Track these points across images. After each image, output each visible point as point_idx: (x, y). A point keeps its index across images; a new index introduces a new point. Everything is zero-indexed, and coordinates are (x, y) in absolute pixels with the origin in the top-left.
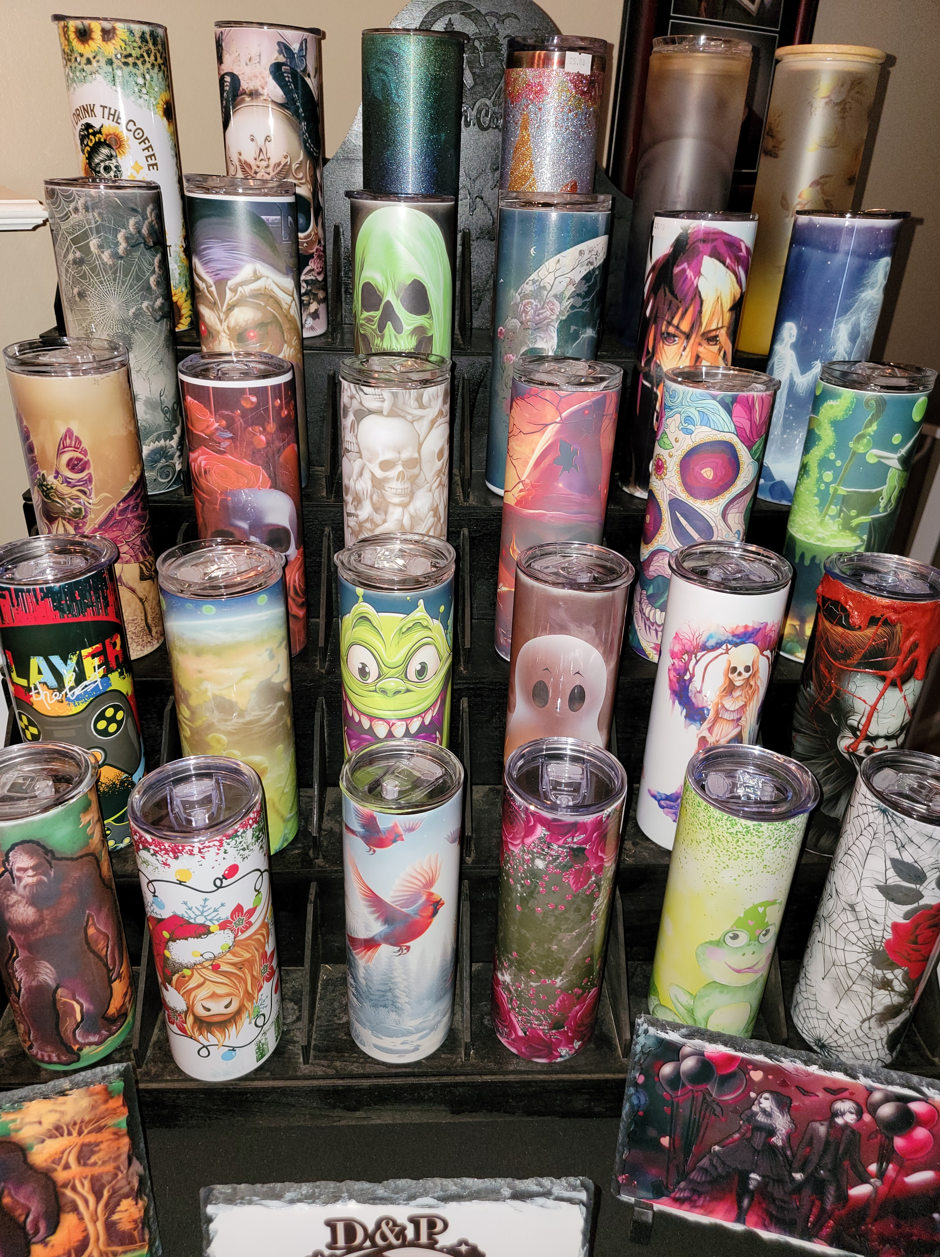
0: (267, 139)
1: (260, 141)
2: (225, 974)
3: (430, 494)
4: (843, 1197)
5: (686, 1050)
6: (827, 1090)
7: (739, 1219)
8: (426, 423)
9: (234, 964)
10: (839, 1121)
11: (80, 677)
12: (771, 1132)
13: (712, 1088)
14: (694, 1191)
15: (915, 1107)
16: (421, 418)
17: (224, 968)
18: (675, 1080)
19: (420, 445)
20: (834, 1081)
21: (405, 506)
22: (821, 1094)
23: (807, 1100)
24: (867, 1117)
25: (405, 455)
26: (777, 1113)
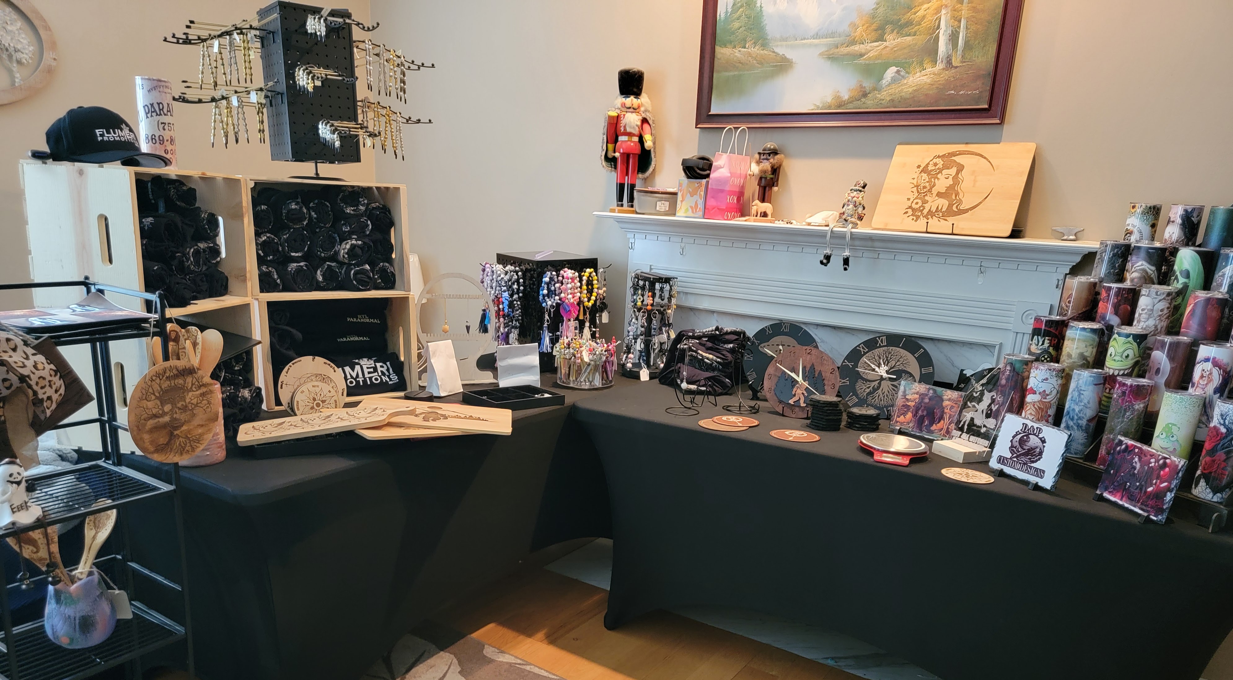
0: (1173, 233)
1: (1171, 233)
2: (1036, 408)
3: (1155, 321)
4: (1146, 492)
5: (1124, 442)
6: (1150, 455)
7: (1121, 500)
8: (1158, 300)
9: (1038, 407)
10: (1151, 465)
11: (1043, 344)
12: (1135, 468)
13: (1126, 454)
14: (1114, 489)
15: (1168, 461)
16: (1156, 298)
17: (1036, 406)
18: (1119, 452)
19: (1154, 306)
20: (1153, 452)
21: (1145, 322)
22: (1149, 456)
23: (1145, 458)
24: (1157, 464)
25: (1149, 308)
26: (1138, 463)
